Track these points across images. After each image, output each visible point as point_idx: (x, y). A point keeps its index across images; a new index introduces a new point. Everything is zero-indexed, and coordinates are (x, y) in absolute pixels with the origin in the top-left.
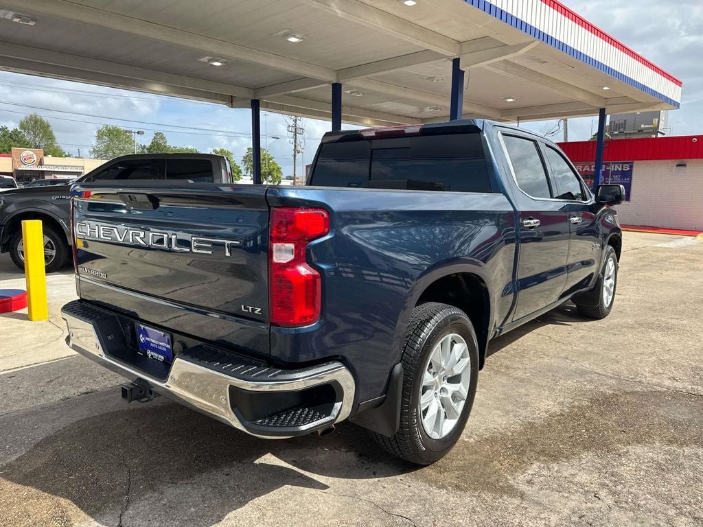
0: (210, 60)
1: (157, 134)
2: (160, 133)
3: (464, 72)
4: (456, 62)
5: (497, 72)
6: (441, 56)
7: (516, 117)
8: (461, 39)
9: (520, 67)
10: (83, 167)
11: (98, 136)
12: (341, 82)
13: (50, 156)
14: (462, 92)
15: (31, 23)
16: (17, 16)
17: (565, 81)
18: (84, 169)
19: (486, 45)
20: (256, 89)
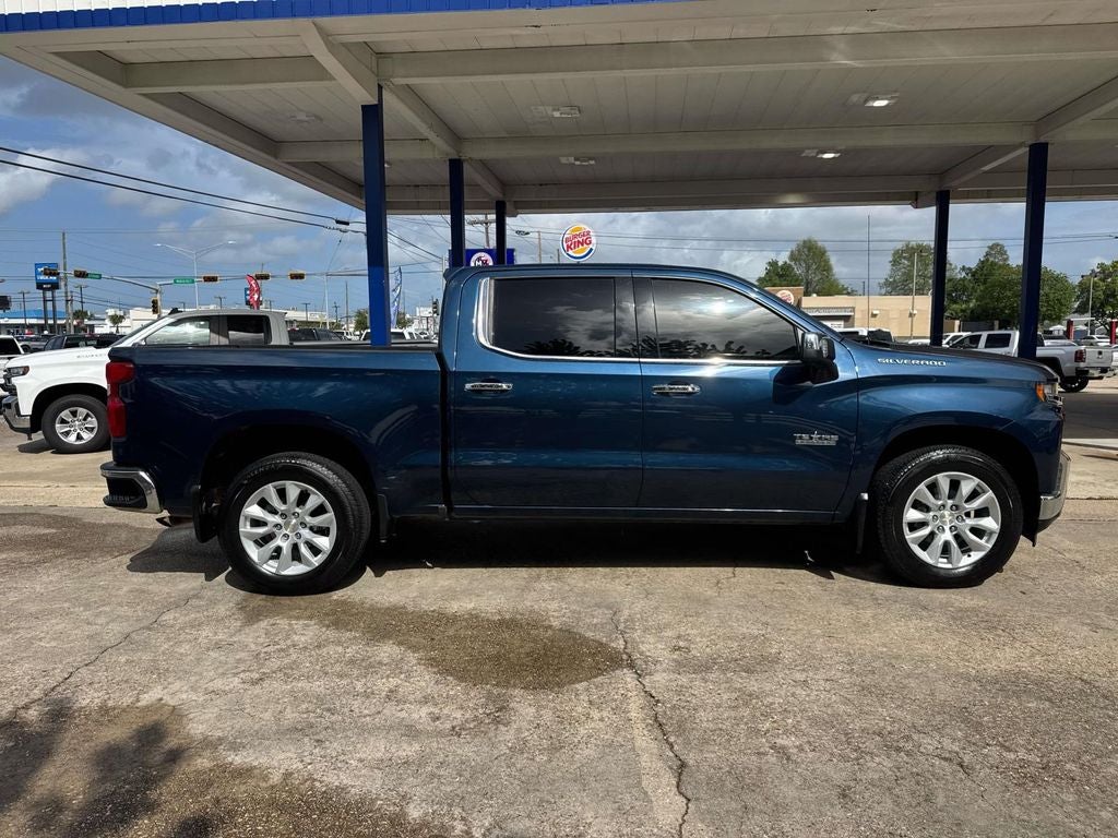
0: (818, 154)
1: (991, 248)
2: (998, 245)
10: (854, 308)
11: (894, 261)
13: (815, 295)
15: (592, 162)
16: (576, 159)
18: (854, 311)
20: (942, 173)
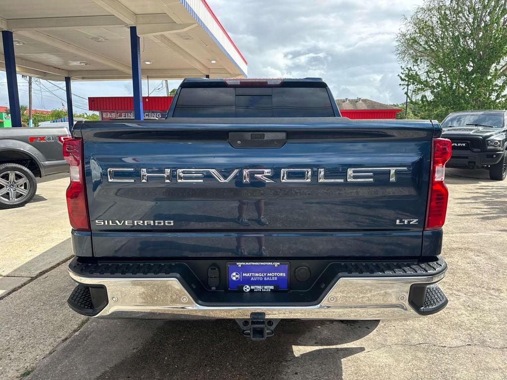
3: (139, 38)
4: (133, 30)
5: (156, 42)
6: (122, 23)
7: (146, 76)
8: (137, 12)
9: (169, 40)
12: (13, 30)
14: (140, 53)
17: (192, 54)
19: (162, 20)
